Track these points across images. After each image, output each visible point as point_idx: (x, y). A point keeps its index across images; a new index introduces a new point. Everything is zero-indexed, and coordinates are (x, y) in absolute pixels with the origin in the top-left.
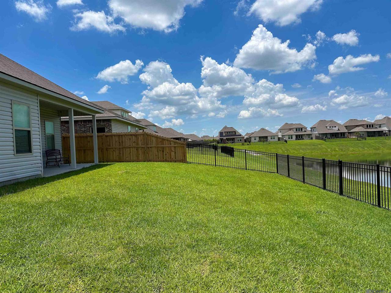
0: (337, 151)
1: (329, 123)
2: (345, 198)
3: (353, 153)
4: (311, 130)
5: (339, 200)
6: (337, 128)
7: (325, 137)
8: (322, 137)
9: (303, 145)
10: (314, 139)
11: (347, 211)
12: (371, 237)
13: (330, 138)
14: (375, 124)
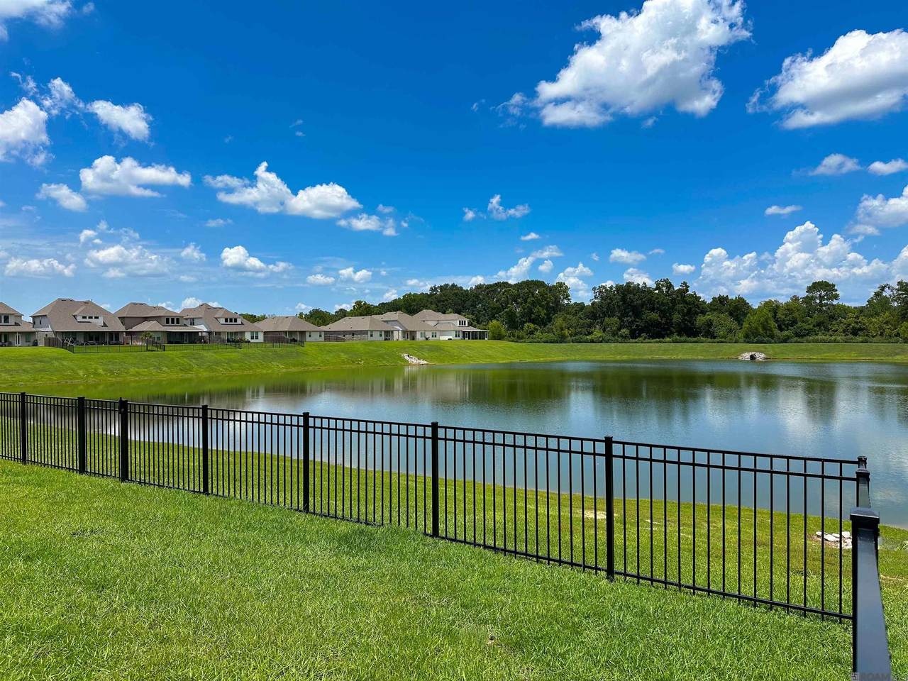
0: (99, 374)
1: (82, 309)
2: (134, 486)
3: (137, 379)
4: (34, 323)
5: (123, 492)
6: (100, 321)
7: (72, 342)
8: (63, 340)
9: (8, 360)
10: (41, 344)
11: (145, 516)
12: (202, 565)
13: (82, 344)
14: (183, 317)
